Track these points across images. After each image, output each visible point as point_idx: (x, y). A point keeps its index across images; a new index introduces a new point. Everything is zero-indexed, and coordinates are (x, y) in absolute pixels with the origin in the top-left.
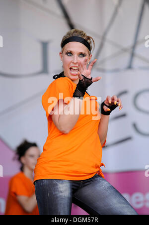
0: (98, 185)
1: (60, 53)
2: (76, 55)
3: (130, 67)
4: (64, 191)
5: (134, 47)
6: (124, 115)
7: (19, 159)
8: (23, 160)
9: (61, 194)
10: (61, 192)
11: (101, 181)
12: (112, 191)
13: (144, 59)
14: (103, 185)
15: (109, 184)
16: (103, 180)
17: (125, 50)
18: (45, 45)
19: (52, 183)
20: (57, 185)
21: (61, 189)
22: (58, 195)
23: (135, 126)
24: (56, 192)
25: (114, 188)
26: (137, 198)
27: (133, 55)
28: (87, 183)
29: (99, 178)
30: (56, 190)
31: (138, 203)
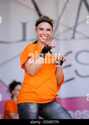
0: (54, 106)
1: (35, 29)
2: (45, 30)
3: (73, 38)
4: (33, 109)
5: (75, 27)
6: (70, 66)
7: (11, 92)
8: (13, 92)
9: (31, 111)
10: (32, 110)
11: (56, 104)
12: (62, 110)
13: (81, 34)
14: (57, 107)
15: (61, 105)
16: (57, 103)
17: (70, 29)
18: (24, 25)
19: (26, 105)
20: (29, 106)
21: (32, 108)
22: (30, 112)
23: (76, 72)
24: (29, 110)
25: (63, 108)
26: (78, 113)
27: (75, 31)
28: (48, 105)
29: (55, 102)
30: (29, 108)
31: (78, 116)
